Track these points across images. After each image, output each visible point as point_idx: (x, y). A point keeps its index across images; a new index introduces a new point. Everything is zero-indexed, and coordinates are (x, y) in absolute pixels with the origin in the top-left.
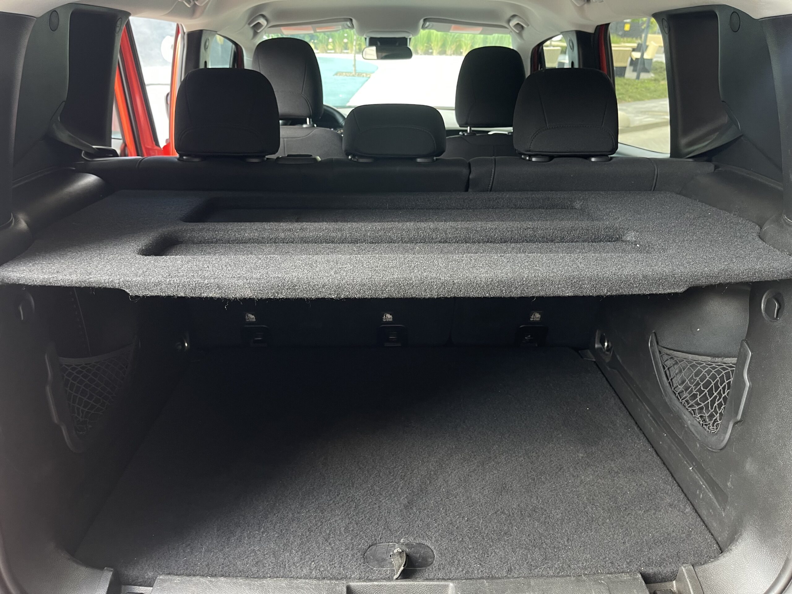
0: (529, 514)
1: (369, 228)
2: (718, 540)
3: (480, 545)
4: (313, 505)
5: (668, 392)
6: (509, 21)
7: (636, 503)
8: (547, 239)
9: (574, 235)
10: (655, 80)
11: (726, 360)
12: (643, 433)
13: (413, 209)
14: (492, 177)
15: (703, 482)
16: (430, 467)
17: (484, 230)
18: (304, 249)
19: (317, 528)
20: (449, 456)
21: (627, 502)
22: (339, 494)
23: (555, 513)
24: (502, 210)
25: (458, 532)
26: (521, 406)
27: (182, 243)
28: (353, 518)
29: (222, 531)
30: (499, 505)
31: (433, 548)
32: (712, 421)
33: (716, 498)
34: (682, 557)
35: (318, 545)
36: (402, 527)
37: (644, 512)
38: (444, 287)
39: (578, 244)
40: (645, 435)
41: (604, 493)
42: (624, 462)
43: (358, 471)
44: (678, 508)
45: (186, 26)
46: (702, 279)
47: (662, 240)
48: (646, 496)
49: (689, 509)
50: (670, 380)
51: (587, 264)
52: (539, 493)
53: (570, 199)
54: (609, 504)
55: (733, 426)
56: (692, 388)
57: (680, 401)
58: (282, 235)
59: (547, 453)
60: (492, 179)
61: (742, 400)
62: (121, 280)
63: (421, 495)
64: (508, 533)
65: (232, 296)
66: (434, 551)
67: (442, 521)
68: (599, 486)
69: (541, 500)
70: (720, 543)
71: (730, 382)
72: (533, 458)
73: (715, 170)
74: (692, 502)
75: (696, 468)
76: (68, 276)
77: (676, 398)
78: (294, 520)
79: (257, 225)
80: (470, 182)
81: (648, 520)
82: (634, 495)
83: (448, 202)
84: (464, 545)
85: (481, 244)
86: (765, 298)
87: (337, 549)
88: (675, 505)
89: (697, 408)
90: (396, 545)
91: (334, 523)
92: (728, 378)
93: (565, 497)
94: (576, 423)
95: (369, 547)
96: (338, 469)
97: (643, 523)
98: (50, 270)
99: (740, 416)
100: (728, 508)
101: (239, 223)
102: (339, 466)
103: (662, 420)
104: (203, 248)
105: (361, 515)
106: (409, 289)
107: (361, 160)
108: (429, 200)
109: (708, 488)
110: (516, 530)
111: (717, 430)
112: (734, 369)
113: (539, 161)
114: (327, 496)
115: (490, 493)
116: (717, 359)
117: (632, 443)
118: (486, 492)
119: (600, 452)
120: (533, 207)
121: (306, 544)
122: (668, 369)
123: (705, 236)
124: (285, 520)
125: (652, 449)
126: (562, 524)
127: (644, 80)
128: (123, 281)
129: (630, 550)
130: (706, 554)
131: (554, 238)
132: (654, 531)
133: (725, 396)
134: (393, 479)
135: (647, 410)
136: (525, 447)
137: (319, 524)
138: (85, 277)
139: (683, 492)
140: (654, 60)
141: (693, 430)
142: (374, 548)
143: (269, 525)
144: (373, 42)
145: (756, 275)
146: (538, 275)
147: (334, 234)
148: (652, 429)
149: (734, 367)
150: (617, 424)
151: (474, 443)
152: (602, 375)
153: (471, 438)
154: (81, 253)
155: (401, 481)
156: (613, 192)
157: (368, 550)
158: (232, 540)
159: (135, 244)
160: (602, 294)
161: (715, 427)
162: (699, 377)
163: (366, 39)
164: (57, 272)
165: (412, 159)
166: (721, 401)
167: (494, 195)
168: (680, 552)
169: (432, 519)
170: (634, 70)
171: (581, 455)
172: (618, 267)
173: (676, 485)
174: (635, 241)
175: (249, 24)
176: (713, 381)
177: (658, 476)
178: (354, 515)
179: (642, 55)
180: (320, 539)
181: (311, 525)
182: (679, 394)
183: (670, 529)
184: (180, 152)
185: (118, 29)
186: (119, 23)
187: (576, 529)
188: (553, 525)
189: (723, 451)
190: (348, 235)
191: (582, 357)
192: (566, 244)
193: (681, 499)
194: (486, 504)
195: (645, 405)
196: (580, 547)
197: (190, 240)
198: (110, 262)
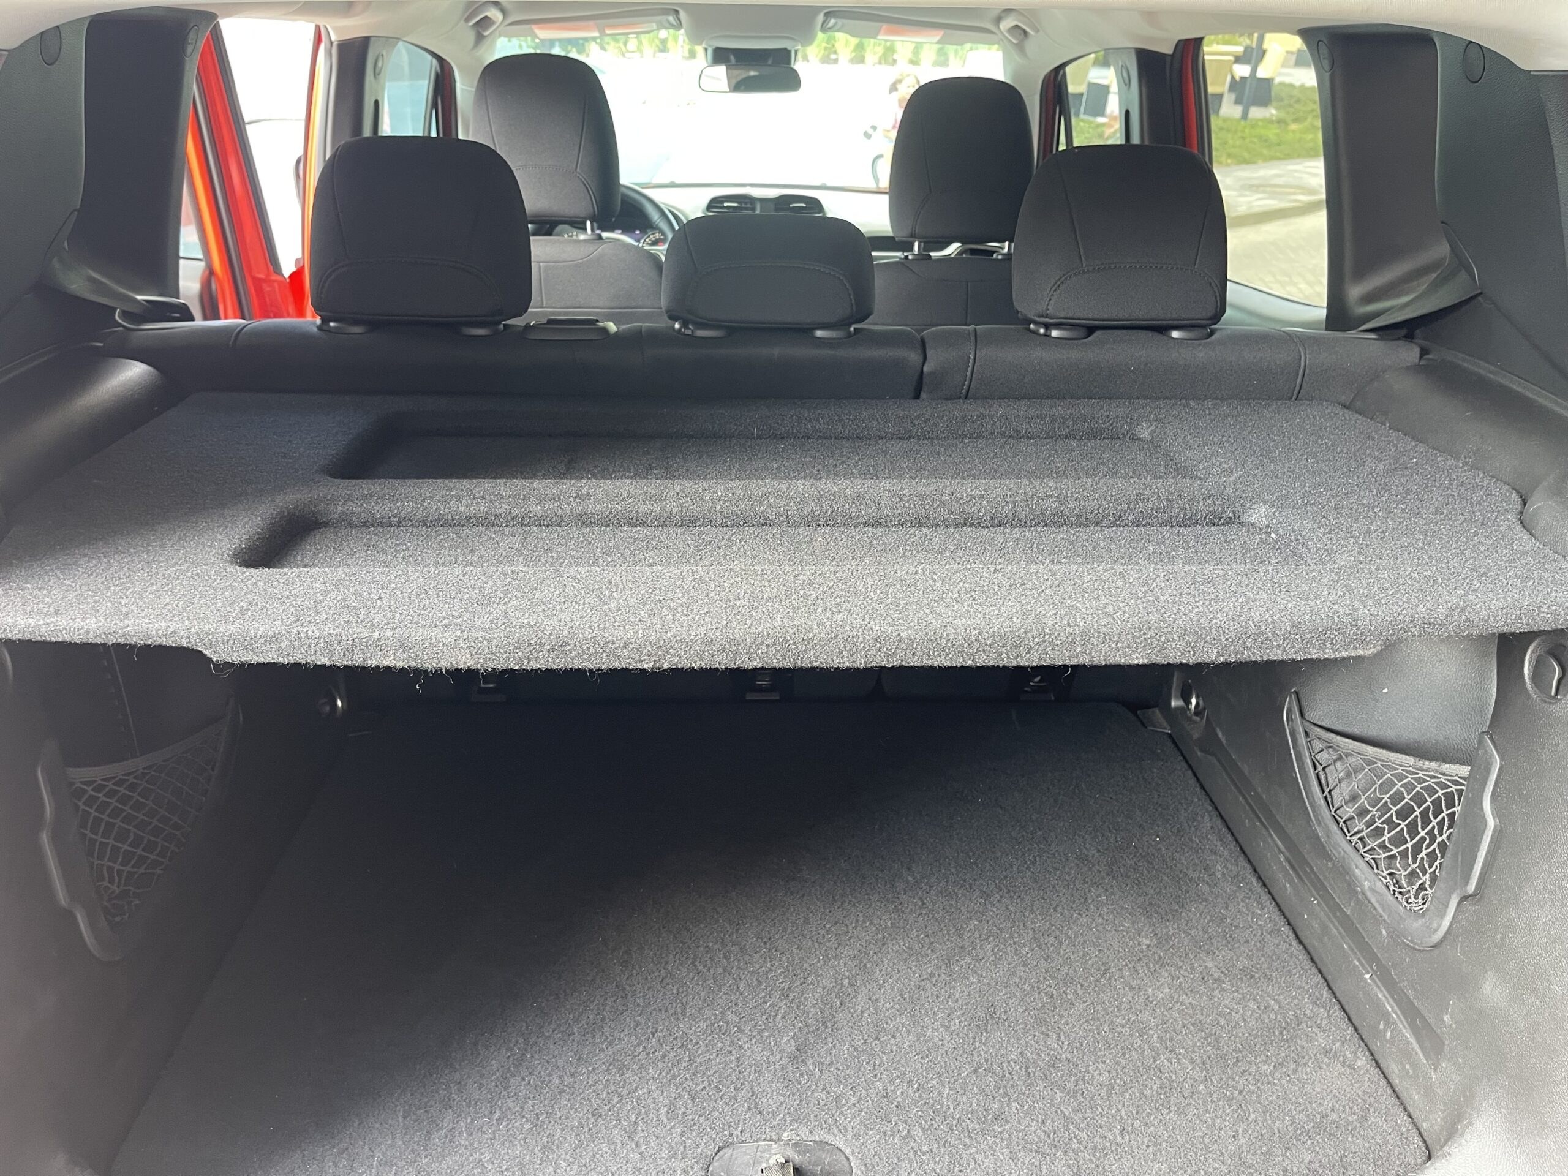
0: (1043, 1073)
1: (720, 494)
2: (1422, 1127)
3: (944, 1144)
4: (602, 1056)
5: (1322, 817)
6: (998, 20)
7: (1258, 1046)
8: (1086, 519)
9: (1141, 512)
10: (1280, 121)
11: (1446, 767)
12: (1270, 893)
13: (809, 438)
14: (970, 369)
15: (1392, 1007)
16: (840, 969)
17: (958, 500)
18: (583, 542)
19: (610, 1110)
20: (880, 944)
21: (1239, 1045)
22: (656, 1031)
23: (1095, 1071)
24: (991, 441)
25: (898, 1116)
26: (1024, 833)
27: (326, 525)
28: (684, 1085)
29: (414, 1117)
30: (982, 1053)
31: (848, 1151)
32: (1415, 887)
33: (1419, 1042)
34: (1351, 1165)
35: (612, 1148)
36: (784, 1105)
37: (1274, 1067)
38: (880, 647)
39: (1150, 530)
40: (1273, 898)
41: (1193, 1025)
42: (1232, 958)
43: (693, 979)
44: (1341, 1059)
45: (335, 29)
46: (1412, 629)
47: (1325, 529)
48: (1277, 1033)
49: (1363, 1061)
50: (1326, 793)
51: (1175, 592)
52: (1062, 1027)
53: (1129, 420)
54: (1205, 1051)
55: (1459, 903)
56: (1374, 815)
57: (1348, 838)
58: (538, 509)
59: (1076, 936)
60: (968, 374)
61: (1479, 854)
62: (193, 630)
63: (824, 1032)
64: (1003, 1116)
65: (430, 665)
66: (851, 1158)
67: (867, 1090)
68: (1183, 1010)
69: (1066, 1043)
70: (1425, 1134)
71: (1454, 813)
72: (1048, 948)
73: (1421, 357)
74: (1370, 1045)
75: (1377, 975)
76: (78, 620)
77: (1339, 832)
78: (564, 1091)
79: (484, 486)
80: (925, 380)
81: (1282, 1086)
82: (1253, 1030)
83: (879, 423)
84: (913, 1144)
85: (952, 530)
86: (1533, 652)
87: (651, 1156)
88: (1336, 1052)
89: (1384, 856)
90: (774, 1146)
91: (646, 1096)
92: (1451, 804)
93: (1116, 1034)
94: (1135, 869)
95: (719, 1151)
96: (652, 975)
97: (1273, 1093)
98: (41, 606)
99: (1474, 884)
100: (1444, 1065)
101: (446, 481)
102: (654, 969)
103: (1308, 869)
104: (371, 539)
105: (701, 1080)
106: (805, 651)
107: (700, 333)
108: (841, 420)
109: (1403, 1019)
110: (1016, 1109)
111: (1425, 906)
112: (1463, 788)
113: (1066, 337)
114: (630, 1036)
115: (963, 1029)
116: (1427, 763)
117: (1248, 915)
118: (955, 1025)
119: (1183, 936)
120: (1052, 436)
121: (587, 1146)
122: (1324, 769)
123: (1410, 518)
124: (545, 1091)
125: (1287, 927)
126: (1109, 1095)
127: (1258, 120)
128: (197, 633)
129: (1248, 1152)
130: (1399, 1159)
131: (1101, 518)
132: (1295, 1109)
133: (1443, 840)
134: (766, 996)
135: (1277, 845)
136: (1032, 923)
137: (616, 1100)
138: (116, 624)
139: (1352, 1022)
140: (1277, 80)
141: (1373, 900)
142: (727, 1152)
143: (511, 1105)
144: (720, 56)
145: (1521, 619)
146: (1076, 621)
147: (644, 508)
148: (1288, 885)
149: (1464, 785)
150: (1217, 874)
151: (931, 916)
152: (1183, 764)
153: (924, 904)
154: (109, 561)
155: (782, 1000)
156: (1215, 401)
157: (716, 1158)
158: (434, 1139)
159: (227, 535)
160: (1208, 660)
161: (1420, 901)
162: (1388, 795)
163: (706, 50)
164: (57, 612)
165: (804, 331)
166: (1434, 850)
167: (972, 409)
168: (1346, 1156)
169: (846, 1086)
170: (1238, 101)
171: (1146, 942)
172: (1240, 600)
173: (1337, 1007)
174: (1268, 526)
175: (467, 20)
176: (1419, 808)
177: (1300, 987)
178: (686, 1079)
179: (1254, 71)
180: (618, 1135)
181: (599, 1101)
182: (1345, 822)
183: (1328, 1104)
184: (322, 313)
185: (189, 49)
186: (192, 35)
187: (1138, 1106)
188: (1092, 1098)
189: (1436, 952)
190: (675, 510)
191: (1143, 725)
192: (1126, 531)
193: (1348, 1037)
194: (956, 1052)
195: (1274, 836)
196: (1148, 1146)
197: (343, 521)
198: (170, 586)
